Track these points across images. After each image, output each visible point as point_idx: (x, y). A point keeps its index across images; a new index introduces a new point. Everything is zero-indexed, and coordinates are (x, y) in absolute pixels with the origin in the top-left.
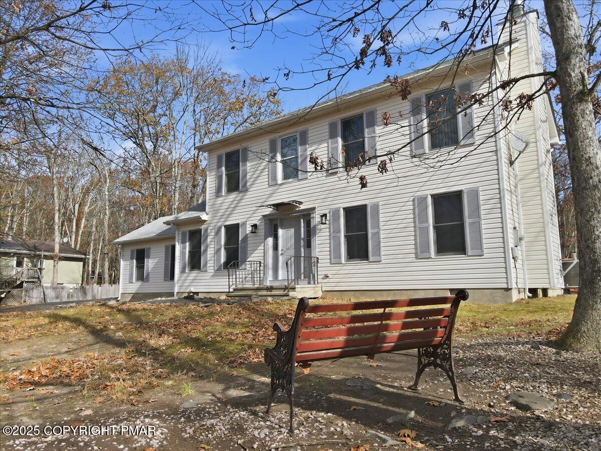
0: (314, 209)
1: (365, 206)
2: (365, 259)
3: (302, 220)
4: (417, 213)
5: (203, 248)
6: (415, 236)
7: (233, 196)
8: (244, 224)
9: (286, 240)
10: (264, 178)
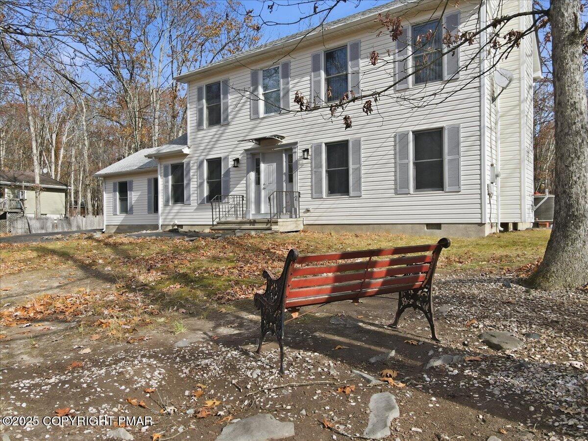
0: (296, 143)
1: (347, 141)
2: (346, 194)
3: (284, 155)
4: (398, 150)
5: (185, 182)
6: (395, 172)
7: (214, 129)
8: (226, 158)
9: (268, 175)
10: (246, 111)
